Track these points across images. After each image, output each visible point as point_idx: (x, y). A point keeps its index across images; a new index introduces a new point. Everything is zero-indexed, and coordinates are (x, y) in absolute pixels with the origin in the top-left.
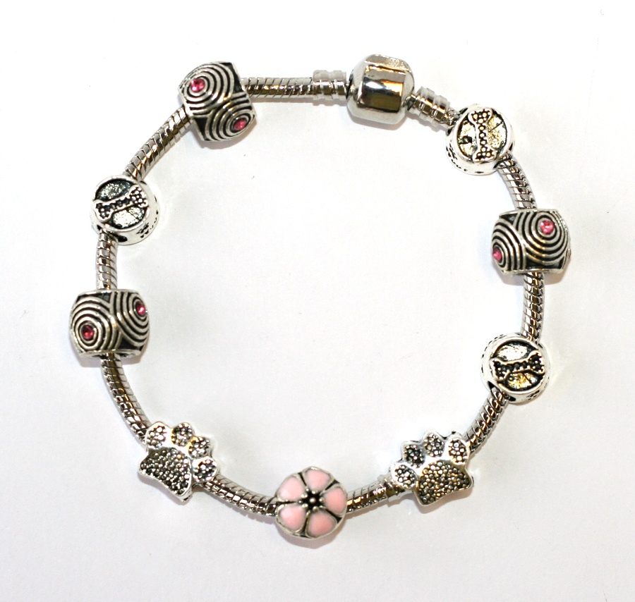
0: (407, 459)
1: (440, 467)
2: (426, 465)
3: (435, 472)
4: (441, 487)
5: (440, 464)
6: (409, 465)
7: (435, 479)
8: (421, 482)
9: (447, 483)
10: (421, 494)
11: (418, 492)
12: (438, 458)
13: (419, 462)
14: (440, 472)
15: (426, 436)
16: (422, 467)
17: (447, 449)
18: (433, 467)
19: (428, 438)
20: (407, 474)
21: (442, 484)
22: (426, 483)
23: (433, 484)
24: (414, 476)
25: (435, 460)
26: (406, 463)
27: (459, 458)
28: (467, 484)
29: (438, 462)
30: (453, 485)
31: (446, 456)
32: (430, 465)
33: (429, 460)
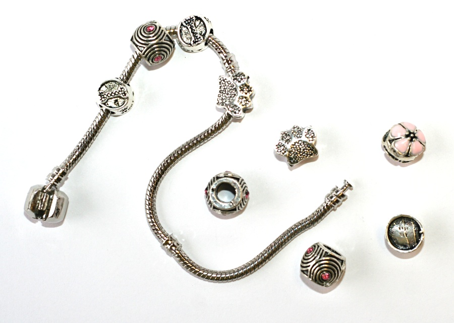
0: (282, 139)
1: (300, 144)
2: (292, 142)
3: (298, 147)
4: (301, 155)
5: (300, 142)
6: (283, 142)
7: (297, 150)
8: (290, 152)
9: (304, 153)
10: (290, 159)
11: (289, 157)
12: (299, 139)
13: (288, 141)
14: (300, 147)
15: (292, 127)
16: (290, 144)
17: (304, 134)
18: (297, 144)
19: (294, 128)
20: (282, 147)
21: (301, 153)
22: (292, 153)
23: (297, 153)
24: (286, 148)
25: (297, 140)
26: (281, 141)
27: (311, 139)
28: (315, 154)
29: (299, 141)
30: (307, 154)
31: (304, 138)
32: (295, 143)
33: (294, 140)
